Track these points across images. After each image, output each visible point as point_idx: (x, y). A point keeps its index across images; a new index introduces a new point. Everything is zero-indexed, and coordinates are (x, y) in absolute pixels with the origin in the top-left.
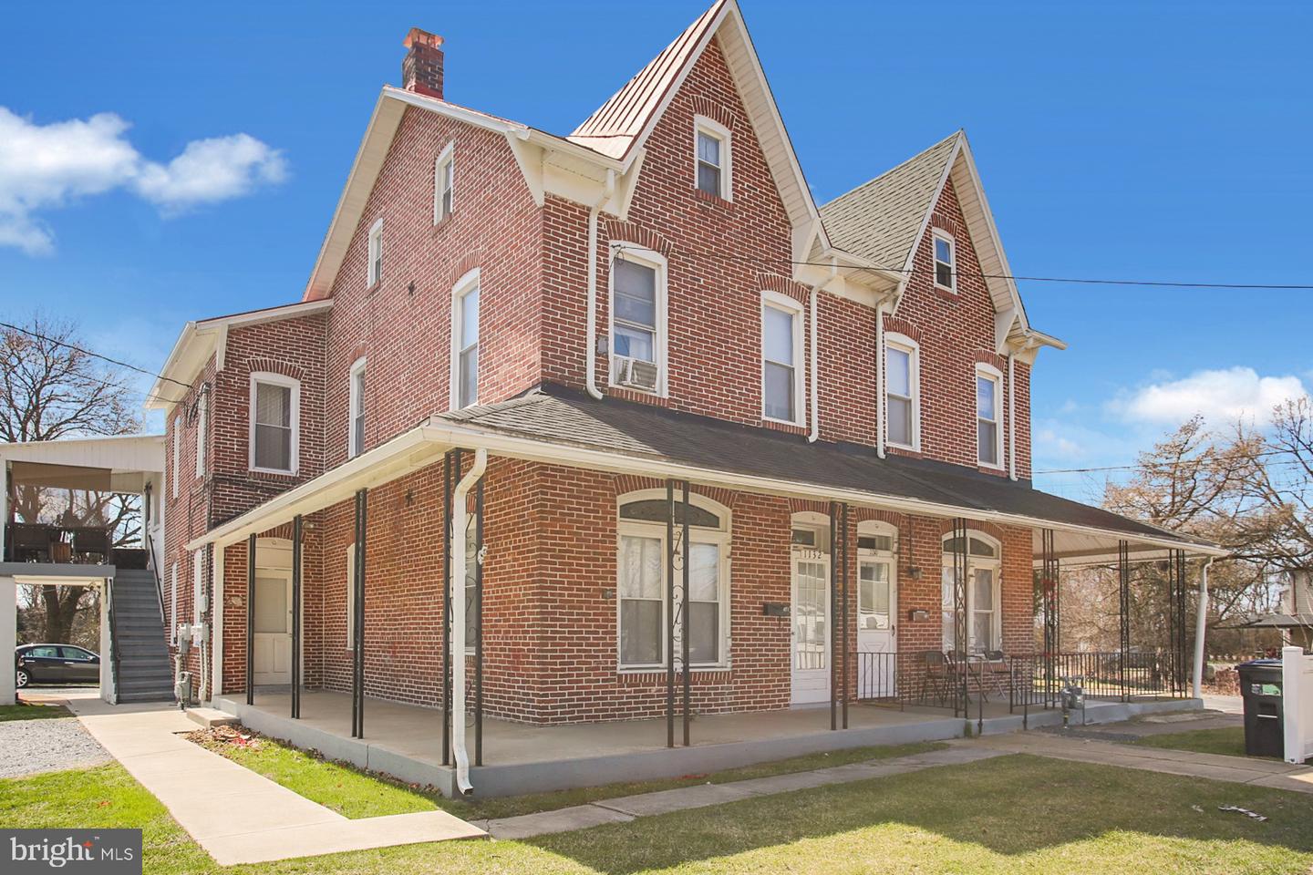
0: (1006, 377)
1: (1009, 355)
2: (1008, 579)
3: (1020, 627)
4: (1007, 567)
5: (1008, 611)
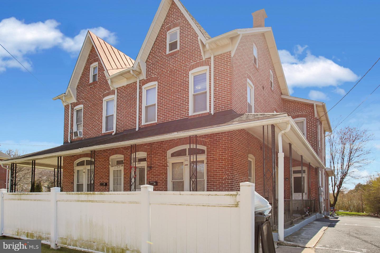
0: (210, 67)
1: (212, 55)
2: (211, 163)
3: (221, 186)
4: (210, 158)
5: (211, 179)
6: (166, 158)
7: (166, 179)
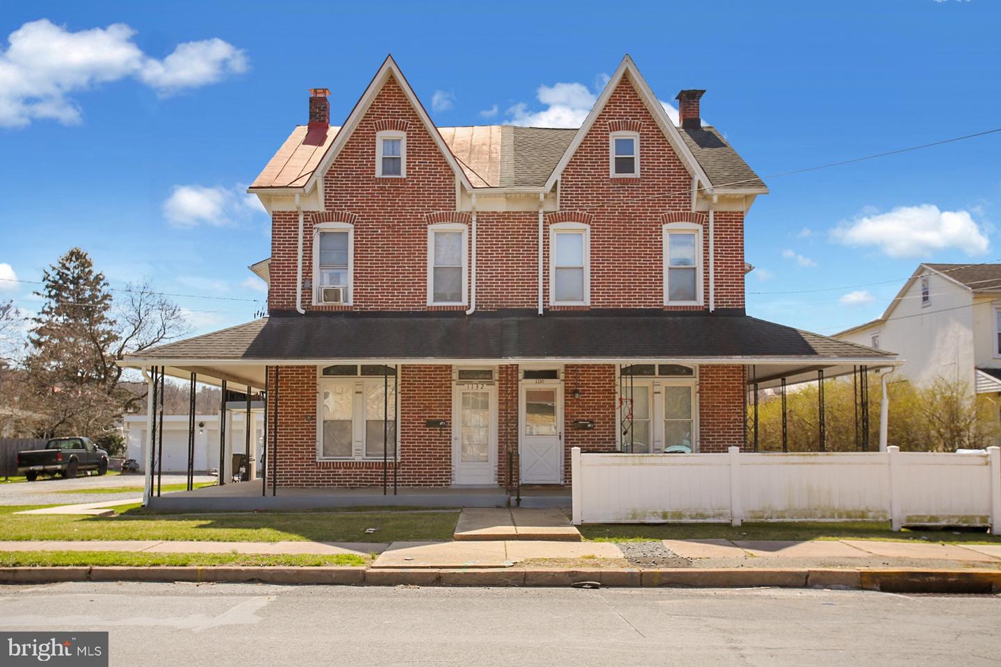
0: (706, 229)
1: (709, 209)
2: (708, 393)
3: (726, 432)
4: (706, 383)
5: (708, 419)
6: (614, 377)
7: (612, 416)
